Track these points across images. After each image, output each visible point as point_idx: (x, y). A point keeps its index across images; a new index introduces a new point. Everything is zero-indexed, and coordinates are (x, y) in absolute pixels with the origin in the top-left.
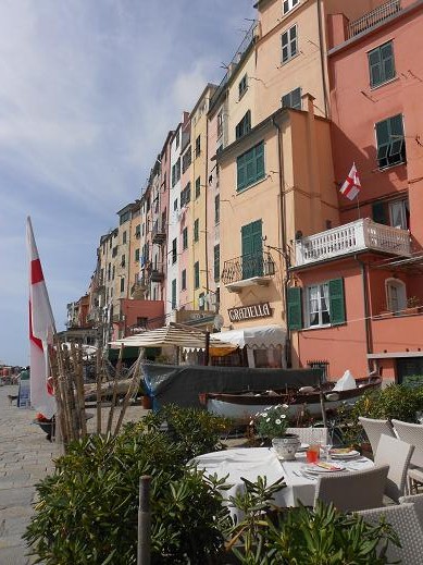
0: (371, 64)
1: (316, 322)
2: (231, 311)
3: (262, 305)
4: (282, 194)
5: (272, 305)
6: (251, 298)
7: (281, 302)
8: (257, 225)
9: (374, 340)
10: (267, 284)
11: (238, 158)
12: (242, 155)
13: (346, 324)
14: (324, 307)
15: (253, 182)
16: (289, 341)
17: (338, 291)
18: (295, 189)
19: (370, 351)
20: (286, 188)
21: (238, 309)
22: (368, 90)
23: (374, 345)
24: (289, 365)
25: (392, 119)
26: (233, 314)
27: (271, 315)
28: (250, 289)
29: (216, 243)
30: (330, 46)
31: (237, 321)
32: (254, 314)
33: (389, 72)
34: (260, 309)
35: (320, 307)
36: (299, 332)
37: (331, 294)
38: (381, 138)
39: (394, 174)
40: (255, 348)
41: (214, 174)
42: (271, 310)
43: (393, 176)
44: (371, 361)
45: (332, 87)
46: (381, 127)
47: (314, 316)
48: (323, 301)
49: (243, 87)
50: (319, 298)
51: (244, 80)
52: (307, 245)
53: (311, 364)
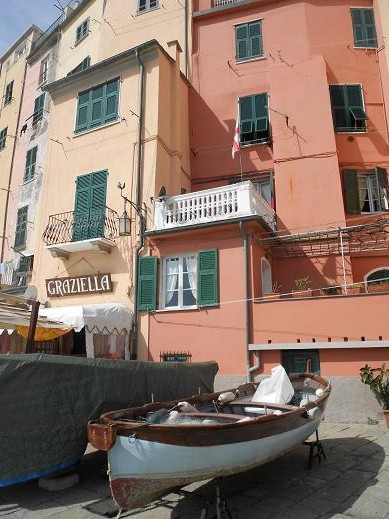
0: (238, 37)
1: (174, 302)
2: (51, 283)
3: (100, 276)
4: (141, 142)
5: (114, 278)
6: (82, 268)
7: (127, 275)
8: (101, 177)
9: (256, 326)
10: (109, 250)
11: (80, 94)
12: (87, 91)
13: (218, 307)
14: (186, 284)
15: (100, 124)
16: (136, 325)
17: (210, 265)
18: (159, 139)
19: (250, 340)
20: (147, 136)
21: (62, 280)
22: (234, 62)
23: (255, 333)
24: (134, 356)
25: (257, 96)
26: (53, 286)
27: (112, 290)
28: (83, 255)
29: (22, 205)
30: (196, 8)
31: (58, 296)
32: (86, 287)
33: (257, 49)
34: (97, 282)
35: (181, 284)
36: (151, 314)
37: (200, 268)
38: (245, 113)
39: (255, 152)
40: (95, 331)
41: (30, 124)
42: (112, 284)
43: (254, 155)
44: (251, 353)
45: (195, 50)
46: (245, 103)
47: (171, 296)
48: (186, 277)
49: (83, 32)
50: (181, 274)
51: (85, 24)
52: (171, 207)
53: (165, 357)
